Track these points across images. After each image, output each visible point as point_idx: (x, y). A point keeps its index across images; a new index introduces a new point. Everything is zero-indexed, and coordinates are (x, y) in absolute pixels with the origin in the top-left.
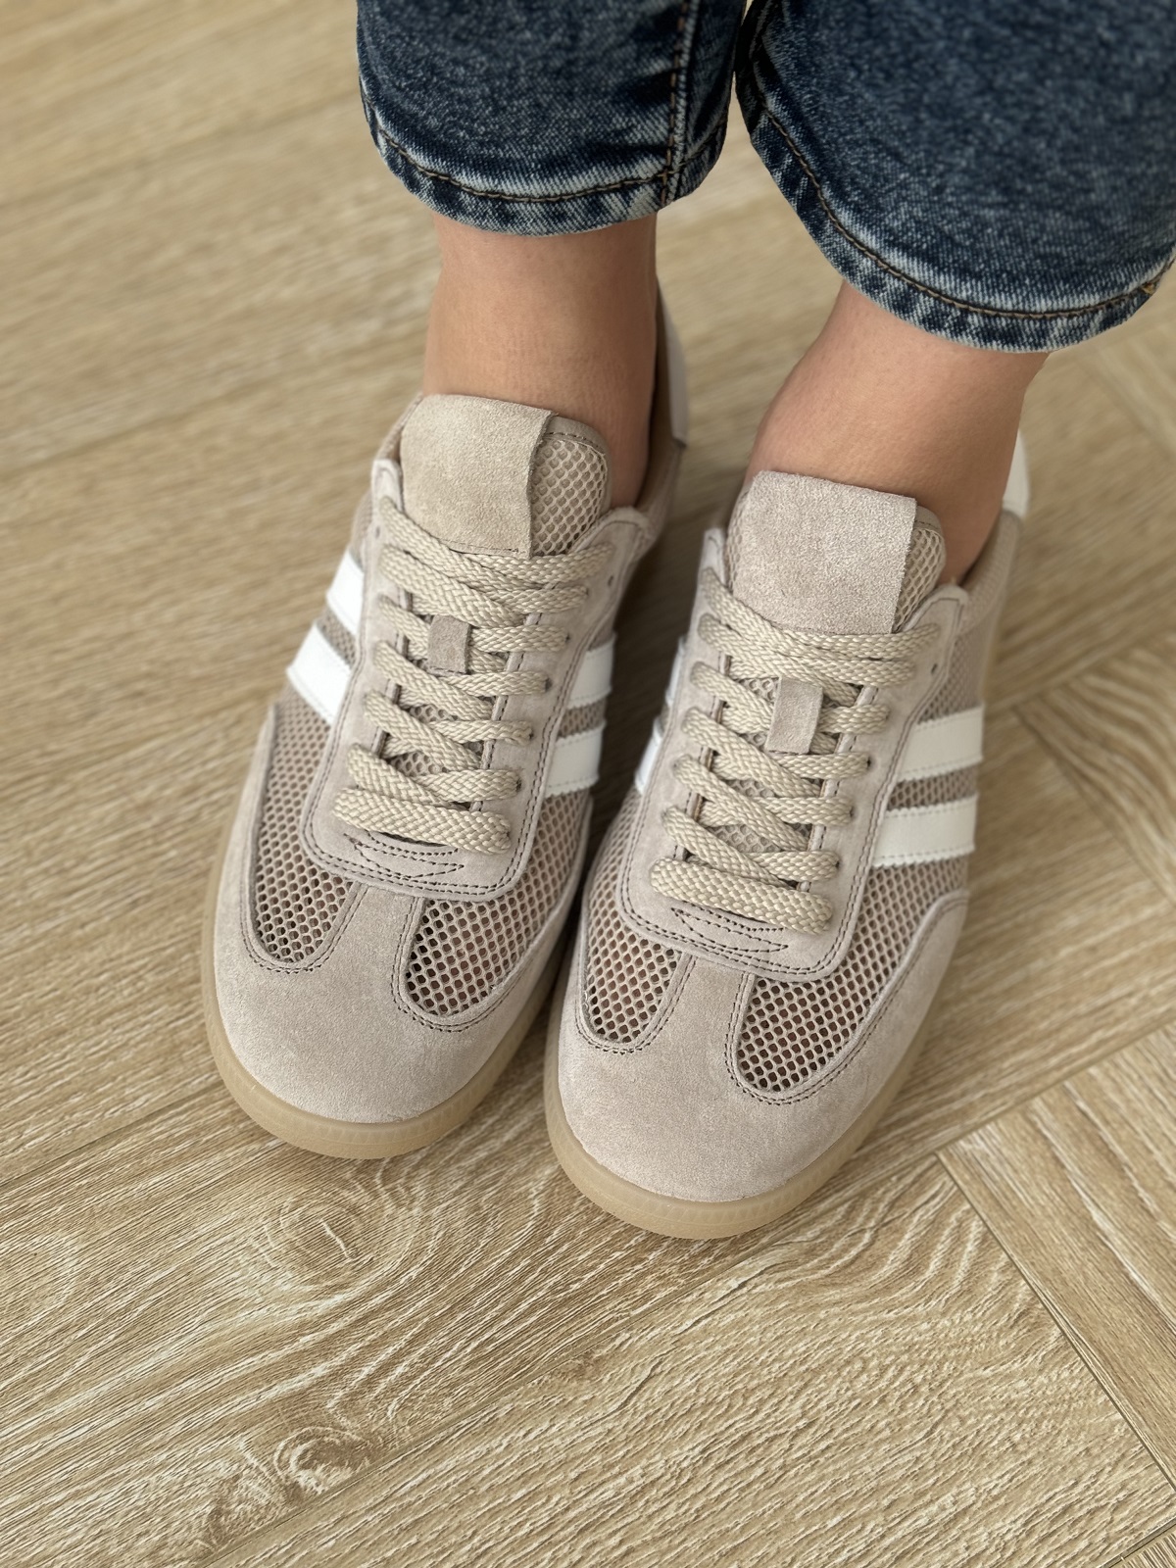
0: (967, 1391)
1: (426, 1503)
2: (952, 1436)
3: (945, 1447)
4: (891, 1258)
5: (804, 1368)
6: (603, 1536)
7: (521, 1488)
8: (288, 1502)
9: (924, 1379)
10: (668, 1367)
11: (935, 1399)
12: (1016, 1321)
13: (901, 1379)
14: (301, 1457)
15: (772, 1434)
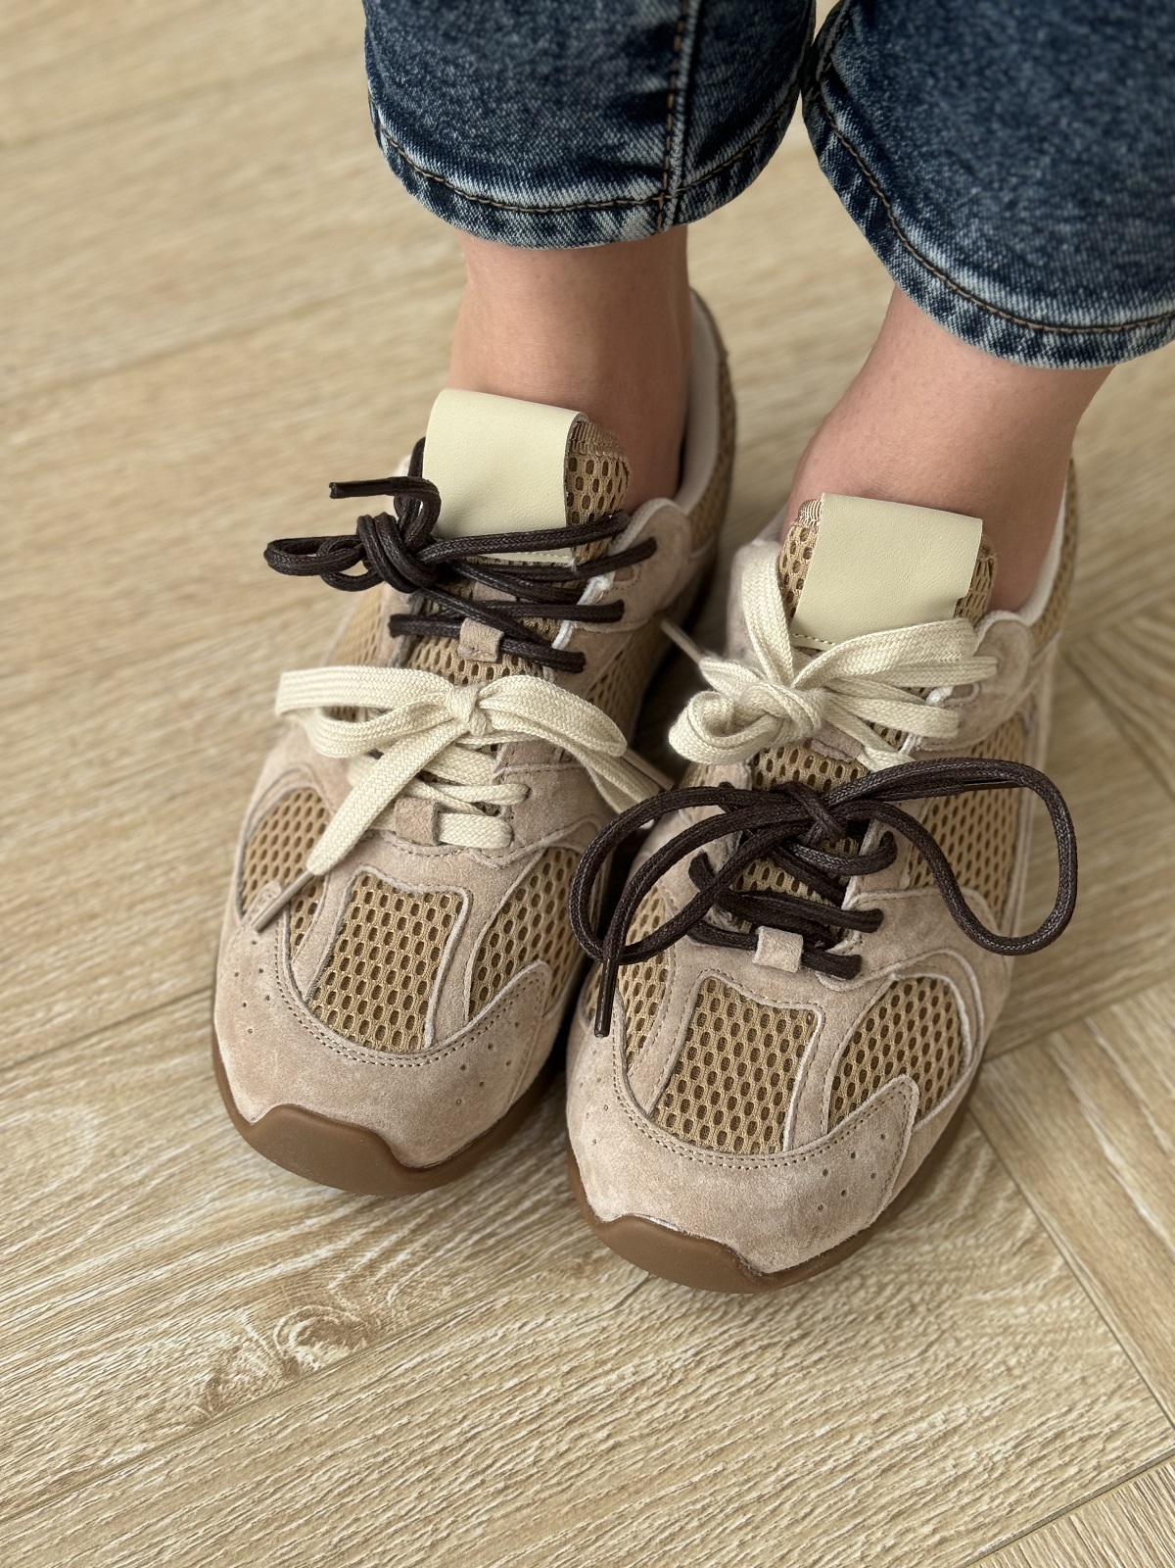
0: (965, 1313)
1: (419, 1385)
2: (947, 1356)
6: (591, 1429)
7: (513, 1377)
8: (285, 1375)
9: (923, 1299)
11: (932, 1319)
12: (1020, 1249)
13: (899, 1297)
14: (301, 1333)
15: (766, 1342)
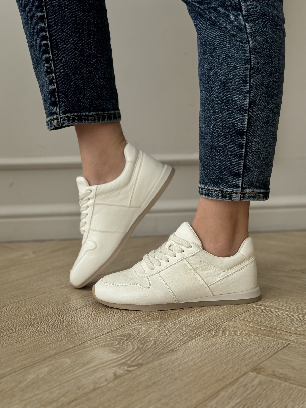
3: (243, 346)
4: (219, 334)
5: (212, 345)
10: (188, 349)
